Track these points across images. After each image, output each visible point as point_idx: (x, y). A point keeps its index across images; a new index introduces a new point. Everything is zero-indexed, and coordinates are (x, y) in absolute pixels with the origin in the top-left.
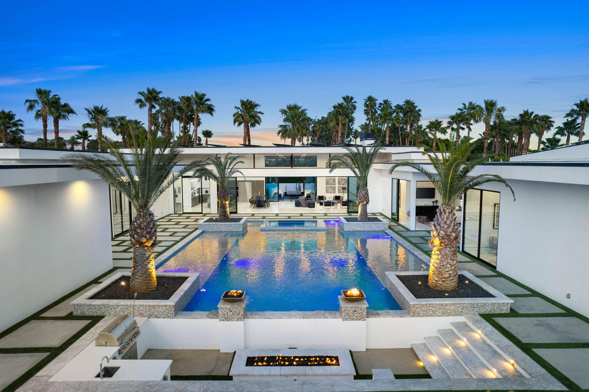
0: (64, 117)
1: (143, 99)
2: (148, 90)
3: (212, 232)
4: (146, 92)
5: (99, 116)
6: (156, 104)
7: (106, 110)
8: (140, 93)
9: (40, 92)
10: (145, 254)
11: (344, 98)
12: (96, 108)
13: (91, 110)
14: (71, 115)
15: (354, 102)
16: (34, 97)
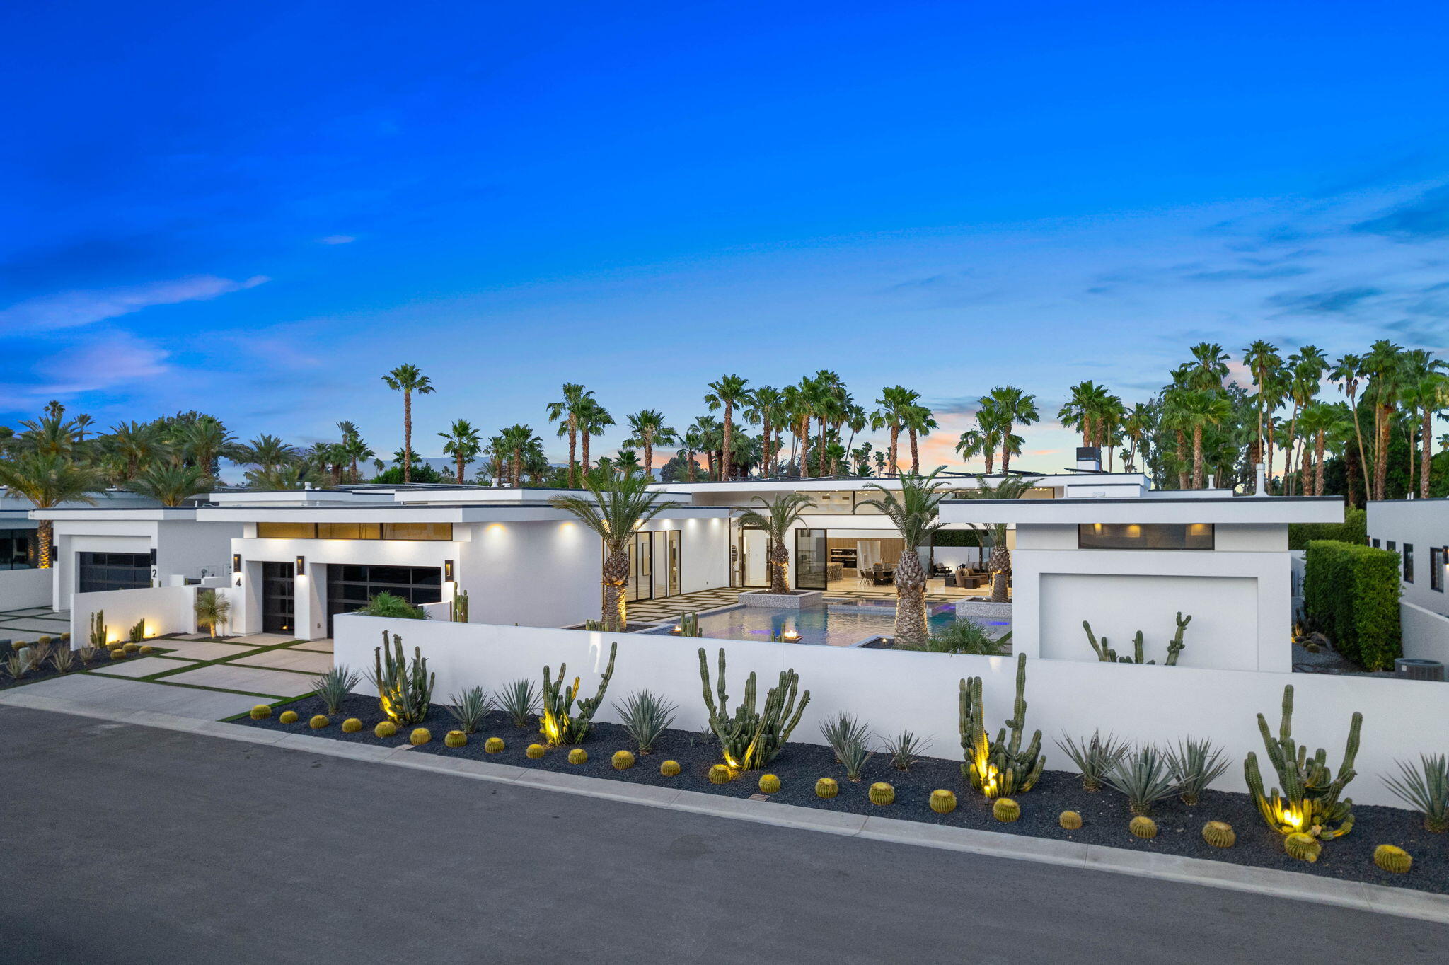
0: (598, 432)
1: (717, 396)
2: (725, 379)
3: (758, 607)
4: (722, 382)
5: (647, 427)
6: (738, 401)
7: (659, 416)
8: (712, 385)
9: (568, 389)
10: (615, 594)
11: (1195, 351)
12: (644, 414)
13: (636, 417)
14: (607, 425)
15: (1223, 358)
16: (560, 397)
